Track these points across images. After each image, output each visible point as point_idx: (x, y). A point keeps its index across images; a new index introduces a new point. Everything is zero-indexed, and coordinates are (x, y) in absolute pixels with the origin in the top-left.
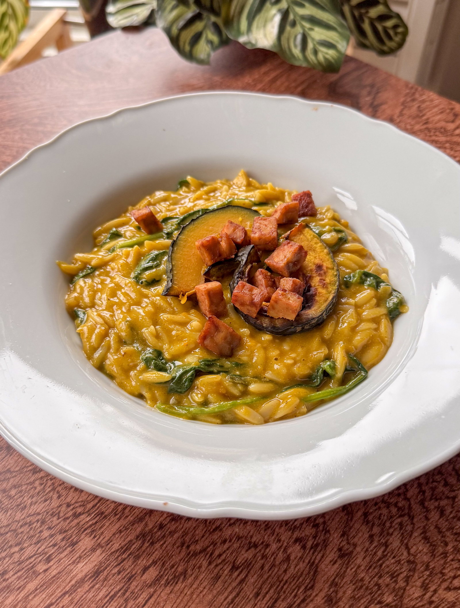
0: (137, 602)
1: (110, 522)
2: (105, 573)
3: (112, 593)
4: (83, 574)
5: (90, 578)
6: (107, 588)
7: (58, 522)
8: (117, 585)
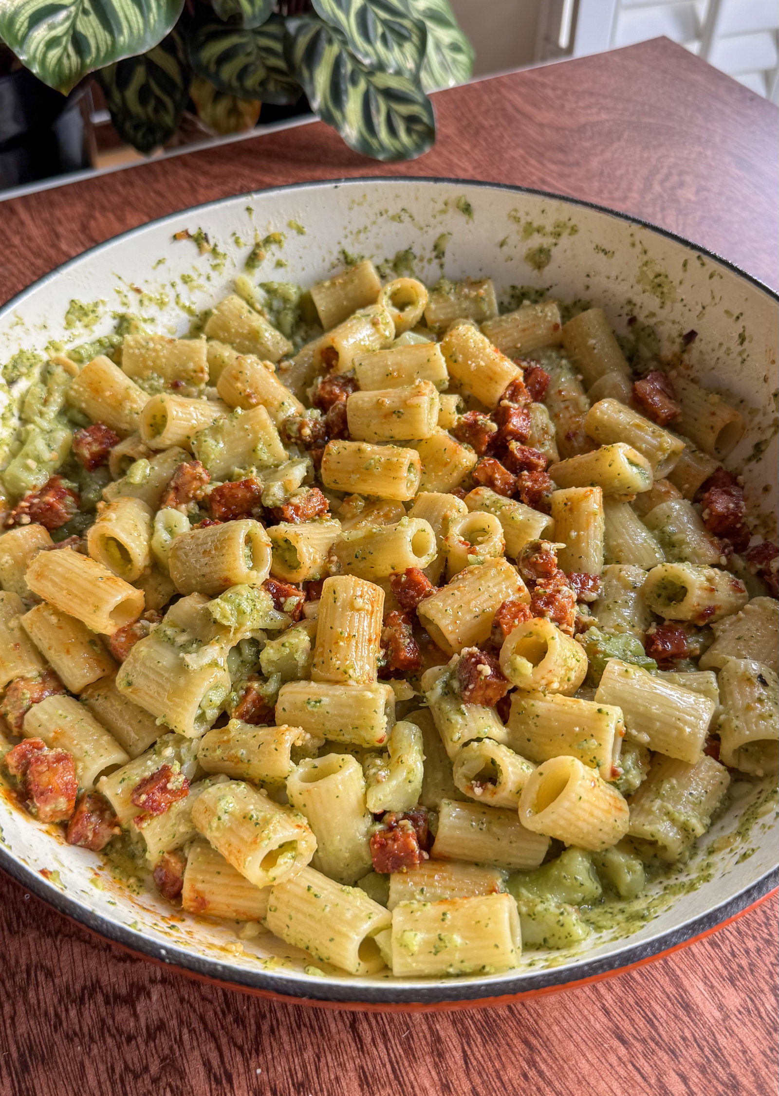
0: (640, 1056)
1: (760, 1038)
2: (686, 1019)
3: (657, 1023)
4: (689, 988)
5: (681, 996)
6: (665, 1017)
7: (768, 962)
8: (667, 1032)
